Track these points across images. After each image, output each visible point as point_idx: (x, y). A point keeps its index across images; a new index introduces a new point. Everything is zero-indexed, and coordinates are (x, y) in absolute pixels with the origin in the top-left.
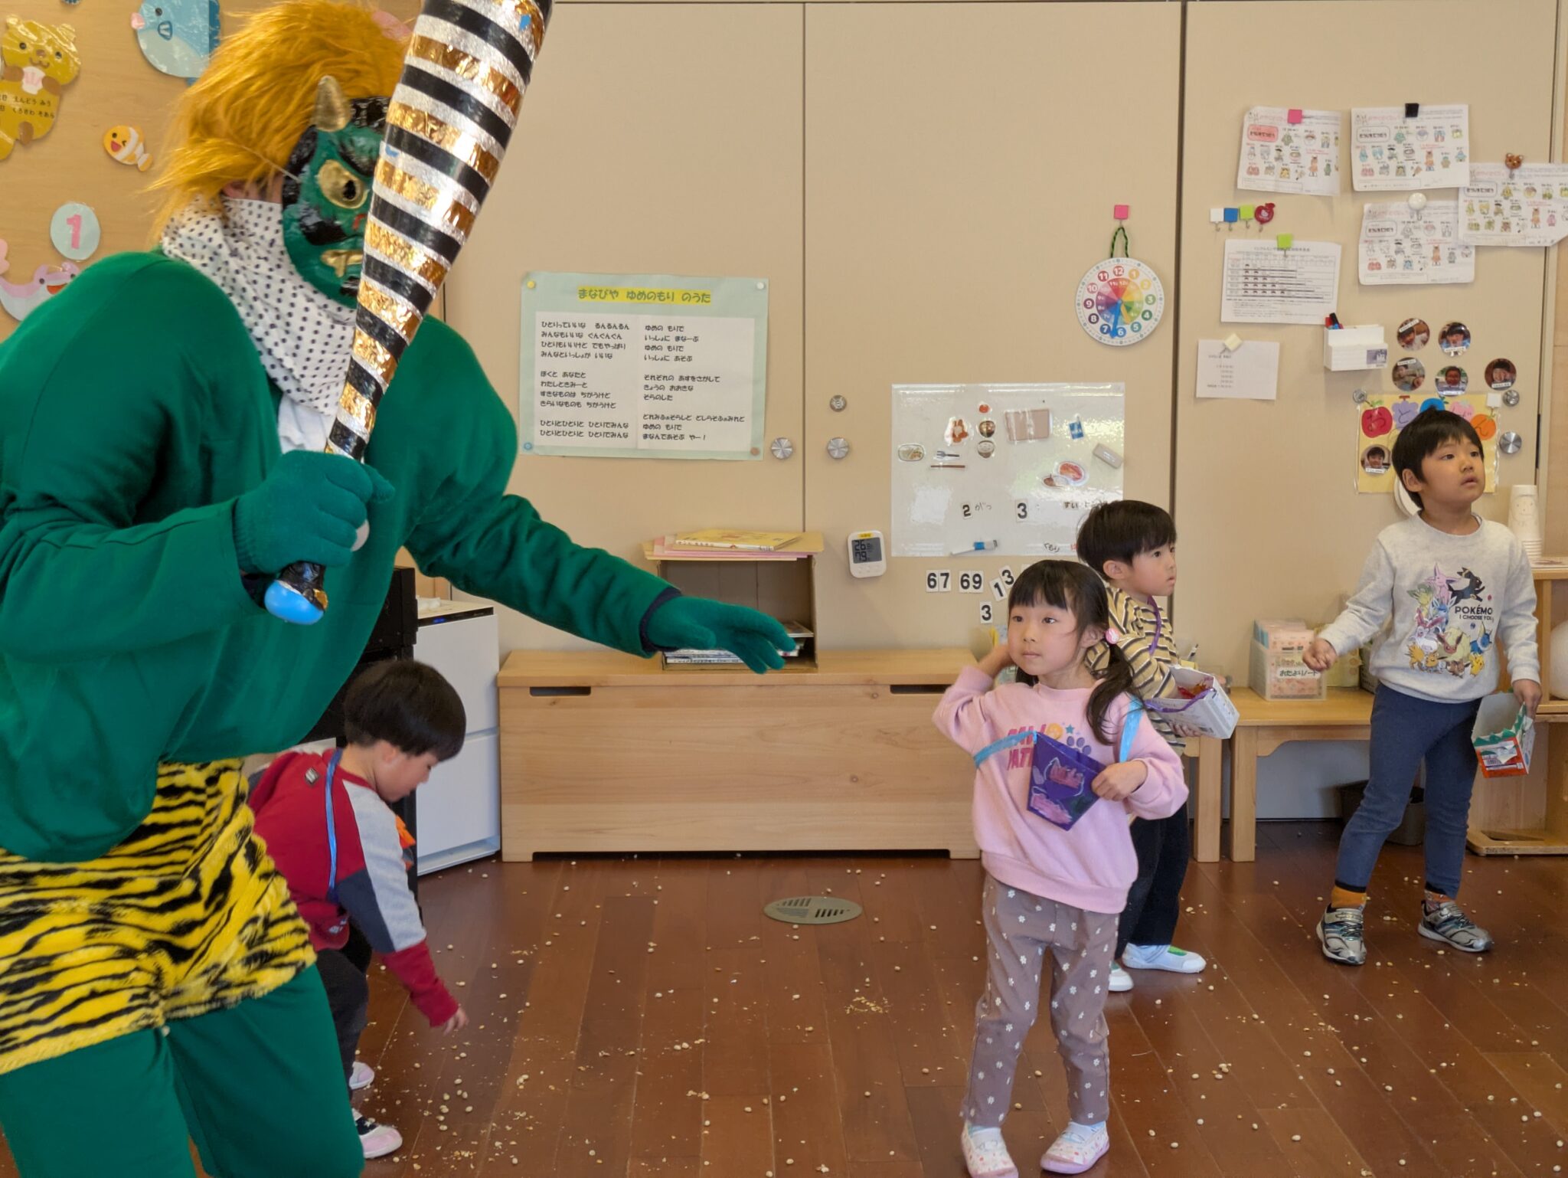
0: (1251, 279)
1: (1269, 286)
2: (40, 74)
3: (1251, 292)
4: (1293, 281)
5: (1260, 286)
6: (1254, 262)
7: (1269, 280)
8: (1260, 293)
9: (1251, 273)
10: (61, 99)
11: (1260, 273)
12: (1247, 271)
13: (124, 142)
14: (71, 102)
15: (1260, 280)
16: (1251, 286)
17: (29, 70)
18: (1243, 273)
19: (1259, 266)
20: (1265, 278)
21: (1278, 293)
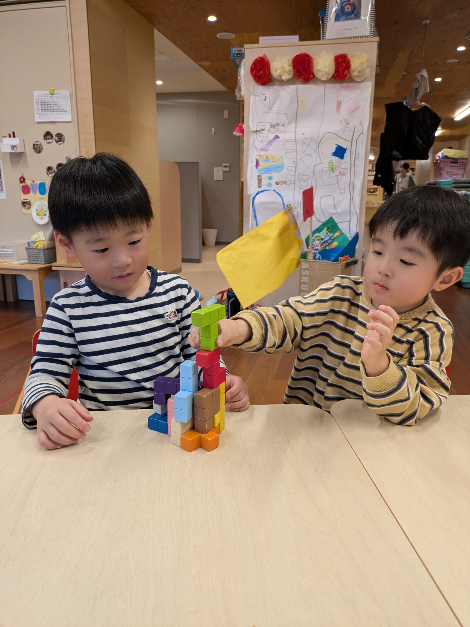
0: (43, 106)
1: (49, 108)
3: (44, 111)
4: (57, 106)
5: (46, 108)
6: (44, 99)
7: (49, 106)
8: (47, 111)
9: (43, 103)
11: (46, 103)
12: (42, 103)
15: (46, 106)
16: (43, 108)
18: (40, 103)
19: (45, 101)
20: (48, 105)
21: (52, 110)
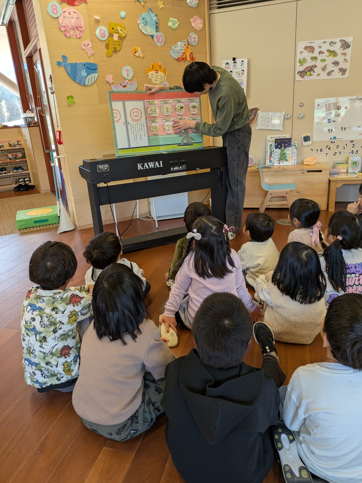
2: (117, 35)
10: (123, 41)
13: (137, 51)
14: (125, 42)
17: (115, 34)
